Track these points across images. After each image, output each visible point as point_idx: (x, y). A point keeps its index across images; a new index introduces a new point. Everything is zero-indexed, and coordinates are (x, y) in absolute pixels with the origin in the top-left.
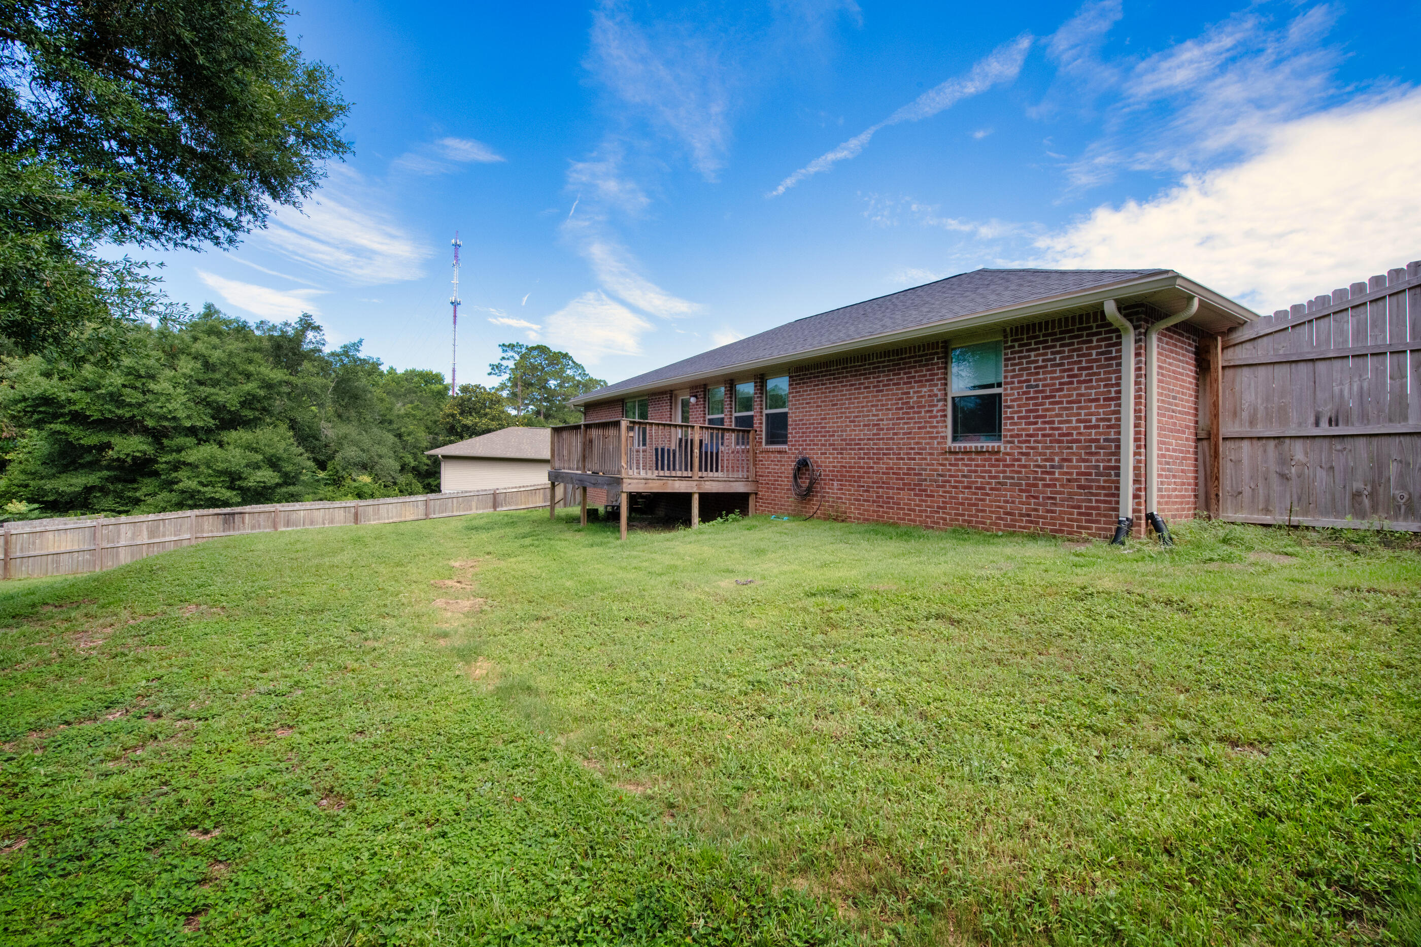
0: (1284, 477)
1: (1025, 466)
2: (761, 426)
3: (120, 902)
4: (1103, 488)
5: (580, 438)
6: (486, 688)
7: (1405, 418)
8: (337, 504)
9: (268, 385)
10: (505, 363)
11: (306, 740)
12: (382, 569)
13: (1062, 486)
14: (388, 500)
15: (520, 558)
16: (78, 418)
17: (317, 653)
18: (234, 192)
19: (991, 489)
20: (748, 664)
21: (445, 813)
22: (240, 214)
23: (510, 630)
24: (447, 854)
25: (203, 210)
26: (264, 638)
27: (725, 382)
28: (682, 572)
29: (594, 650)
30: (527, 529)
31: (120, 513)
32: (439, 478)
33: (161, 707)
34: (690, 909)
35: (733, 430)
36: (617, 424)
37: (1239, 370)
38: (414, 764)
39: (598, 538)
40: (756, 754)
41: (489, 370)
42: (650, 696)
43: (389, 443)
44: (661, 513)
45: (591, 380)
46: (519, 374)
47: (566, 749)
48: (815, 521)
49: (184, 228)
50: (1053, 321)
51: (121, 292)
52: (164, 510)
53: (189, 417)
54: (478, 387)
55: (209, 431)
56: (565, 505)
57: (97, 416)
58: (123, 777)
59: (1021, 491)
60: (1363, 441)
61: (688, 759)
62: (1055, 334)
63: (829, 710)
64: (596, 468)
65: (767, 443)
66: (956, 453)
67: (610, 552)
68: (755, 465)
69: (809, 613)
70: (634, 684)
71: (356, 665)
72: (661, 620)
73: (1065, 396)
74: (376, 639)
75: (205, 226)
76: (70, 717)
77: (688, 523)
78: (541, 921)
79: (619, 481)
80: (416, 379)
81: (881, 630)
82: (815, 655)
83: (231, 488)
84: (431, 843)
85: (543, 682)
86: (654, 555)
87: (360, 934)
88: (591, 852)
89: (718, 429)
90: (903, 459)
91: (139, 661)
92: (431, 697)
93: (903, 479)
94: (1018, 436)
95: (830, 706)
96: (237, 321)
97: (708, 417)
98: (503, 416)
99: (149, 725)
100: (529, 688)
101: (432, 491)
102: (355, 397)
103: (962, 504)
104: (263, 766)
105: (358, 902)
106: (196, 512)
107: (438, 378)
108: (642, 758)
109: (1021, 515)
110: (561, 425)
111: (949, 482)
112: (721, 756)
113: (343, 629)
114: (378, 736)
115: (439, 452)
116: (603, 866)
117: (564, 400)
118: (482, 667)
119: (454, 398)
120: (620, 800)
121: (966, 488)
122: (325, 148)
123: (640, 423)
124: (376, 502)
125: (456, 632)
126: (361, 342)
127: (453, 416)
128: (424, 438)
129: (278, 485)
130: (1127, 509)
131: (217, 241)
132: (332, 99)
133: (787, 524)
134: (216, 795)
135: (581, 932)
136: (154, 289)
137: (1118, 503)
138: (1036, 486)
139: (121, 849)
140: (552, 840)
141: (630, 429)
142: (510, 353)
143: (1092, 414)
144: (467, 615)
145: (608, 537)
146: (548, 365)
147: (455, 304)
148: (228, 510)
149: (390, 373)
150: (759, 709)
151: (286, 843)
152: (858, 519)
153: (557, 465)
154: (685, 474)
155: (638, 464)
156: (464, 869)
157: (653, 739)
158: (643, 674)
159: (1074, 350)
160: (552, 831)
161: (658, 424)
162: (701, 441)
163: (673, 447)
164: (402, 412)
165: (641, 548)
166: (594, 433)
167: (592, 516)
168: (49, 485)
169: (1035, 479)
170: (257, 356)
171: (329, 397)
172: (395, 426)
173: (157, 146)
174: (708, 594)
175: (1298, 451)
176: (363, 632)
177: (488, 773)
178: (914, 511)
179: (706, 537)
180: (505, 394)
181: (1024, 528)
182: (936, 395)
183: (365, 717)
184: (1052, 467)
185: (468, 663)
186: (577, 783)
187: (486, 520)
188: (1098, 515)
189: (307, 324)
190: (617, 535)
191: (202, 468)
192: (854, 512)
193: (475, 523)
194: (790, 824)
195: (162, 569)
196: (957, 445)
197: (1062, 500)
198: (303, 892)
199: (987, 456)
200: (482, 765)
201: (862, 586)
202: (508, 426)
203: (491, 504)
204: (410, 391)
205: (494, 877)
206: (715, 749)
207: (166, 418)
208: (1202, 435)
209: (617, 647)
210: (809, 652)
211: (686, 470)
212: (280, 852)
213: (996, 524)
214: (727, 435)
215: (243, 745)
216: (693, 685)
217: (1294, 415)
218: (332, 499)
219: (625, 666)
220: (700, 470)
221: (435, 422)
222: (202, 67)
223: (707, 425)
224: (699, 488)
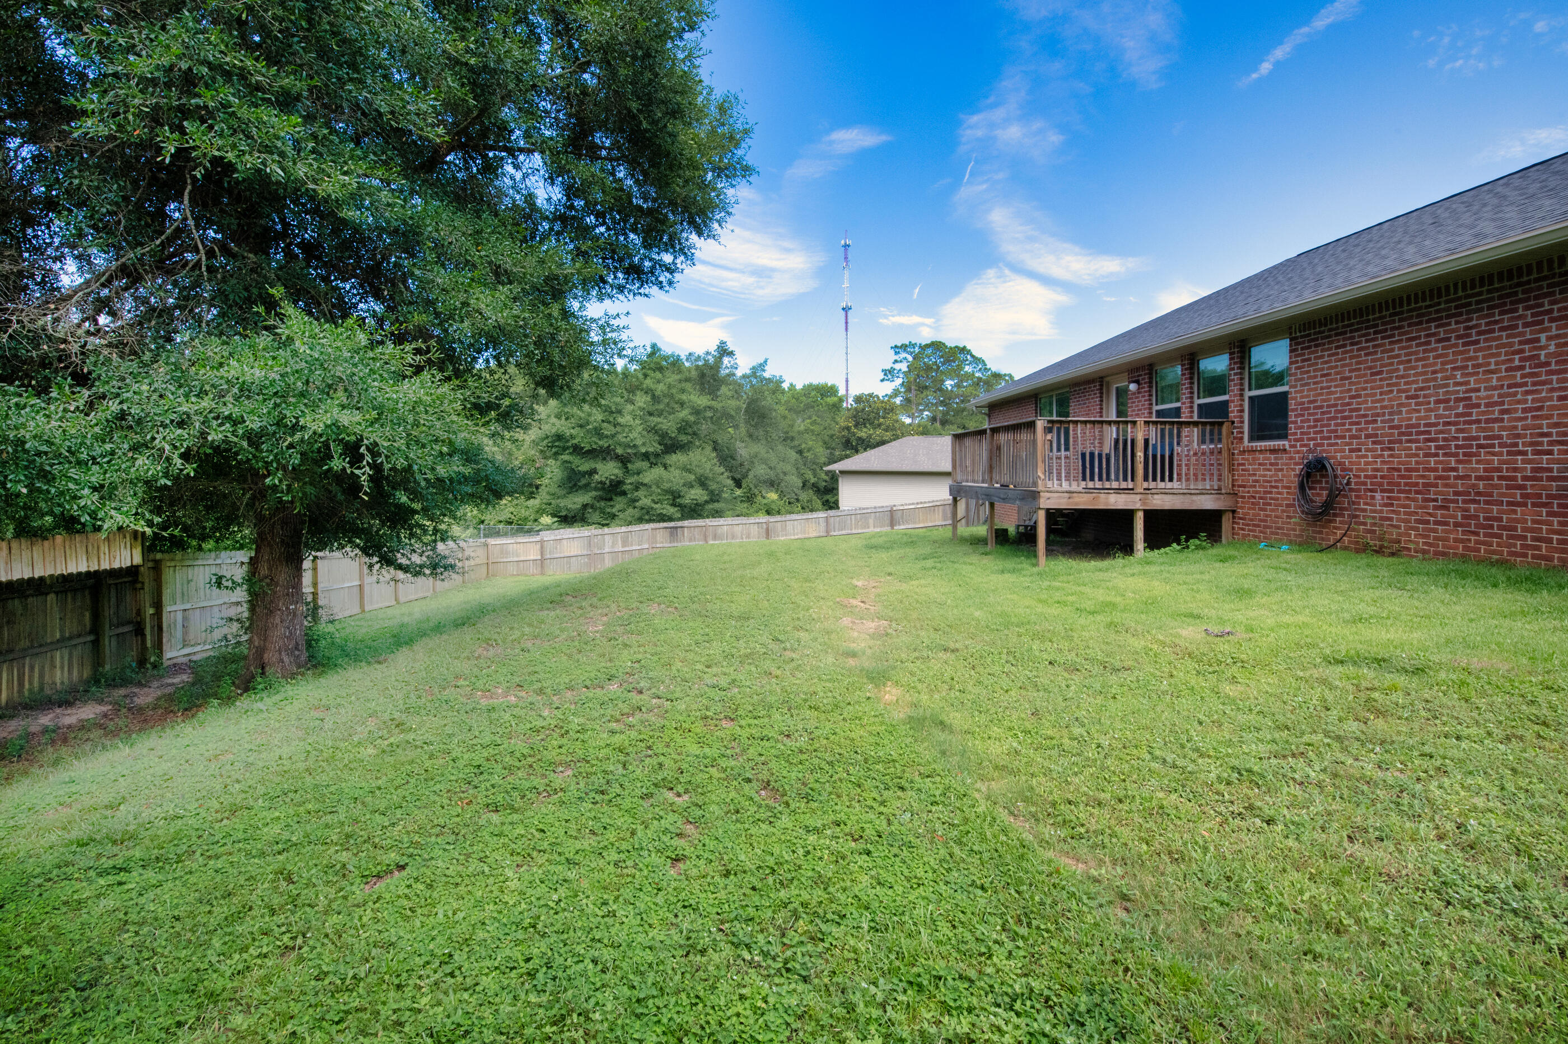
2: (1241, 414)
3: (629, 835)
5: (985, 445)
6: (899, 715)
8: (752, 520)
9: (697, 412)
10: (897, 366)
11: (745, 733)
12: (793, 583)
14: (794, 516)
15: (923, 582)
16: (577, 450)
17: (747, 656)
18: (671, 238)
20: (1229, 743)
21: (867, 832)
22: (675, 258)
23: (917, 658)
24: (873, 873)
25: (651, 260)
26: (706, 638)
27: (1182, 358)
28: (1123, 611)
29: (1013, 693)
30: (928, 550)
31: (603, 525)
32: (837, 494)
33: (642, 685)
34: (1157, 1028)
35: (1195, 424)
36: (1031, 425)
38: (836, 777)
39: (1010, 563)
40: (1249, 865)
41: (882, 376)
42: (1088, 759)
43: (792, 460)
44: (1088, 535)
46: (912, 378)
47: (988, 798)
48: (1339, 554)
49: (639, 278)
51: (605, 342)
52: (630, 523)
53: (644, 444)
54: (871, 395)
55: (657, 455)
56: (968, 525)
57: (587, 447)
58: (622, 736)
61: (1145, 847)
63: (1373, 834)
64: (1006, 479)
65: (1252, 439)
67: (1026, 581)
68: (1231, 470)
69: (1332, 688)
70: (1066, 741)
71: (779, 672)
72: (1096, 670)
74: (793, 650)
75: (652, 273)
76: (588, 683)
77: (1128, 549)
78: (972, 974)
79: (1035, 495)
80: (813, 393)
81: (1473, 731)
82: (1345, 750)
83: (674, 505)
84: (856, 856)
85: (956, 718)
86: (1082, 589)
87: (801, 921)
88: (1025, 918)
89: (1173, 423)
91: (626, 645)
92: (845, 715)
93: (1522, 487)
95: (1376, 829)
96: (673, 356)
97: (1155, 408)
98: (897, 425)
99: (635, 698)
100: (942, 723)
101: (831, 508)
102: (763, 416)
104: (715, 750)
105: (797, 892)
106: (652, 525)
107: (832, 390)
108: (1082, 830)
110: (960, 431)
112: (1194, 854)
113: (765, 638)
114: (803, 742)
115: (836, 467)
116: (1040, 940)
117: (962, 401)
118: (891, 694)
119: (848, 410)
120: (1058, 871)
122: (735, 176)
123: (1061, 422)
124: (783, 518)
125: (864, 653)
126: (766, 361)
127: (848, 428)
128: (821, 452)
129: (706, 502)
131: (660, 285)
132: (739, 126)
133: (1287, 556)
134: (685, 766)
135: (1019, 1002)
136: (624, 336)
139: (626, 792)
140: (979, 892)
141: (1048, 430)
142: (903, 355)
144: (872, 637)
145: (1024, 564)
146: (943, 364)
147: (846, 310)
148: (672, 524)
149: (790, 389)
150: (1251, 808)
151: (737, 821)
152: (1424, 552)
153: (959, 478)
154: (1124, 485)
155: (1059, 474)
156: (890, 892)
157: (1096, 811)
158: (1077, 731)
160: (978, 883)
161: (1085, 422)
162: (1146, 441)
163: (1106, 450)
164: (802, 428)
165: (1065, 578)
166: (1003, 438)
167: (1001, 537)
168: (563, 503)
170: (688, 386)
171: (742, 417)
172: (796, 443)
173: (619, 212)
174: (1163, 644)
176: (782, 642)
177: (906, 802)
179: (1154, 568)
180: (898, 401)
183: (791, 723)
185: (877, 686)
186: (1005, 838)
187: (884, 539)
189: (724, 351)
190: (1034, 561)
191: (654, 488)
192: (1415, 539)
193: (874, 541)
194: (1309, 974)
195: (634, 572)
198: (753, 867)
200: (900, 793)
201: (1436, 658)
202: (903, 436)
203: (888, 522)
204: (808, 406)
205: (919, 912)
206: (1185, 844)
207: (629, 447)
209: (1041, 694)
210: (1335, 745)
211: (1125, 479)
212: (733, 828)
214: (1185, 431)
215: (698, 728)
216: (1148, 757)
218: (747, 515)
219: (1053, 718)
220: (1146, 479)
221: (832, 436)
222: (646, 131)
223: (1154, 419)
224: (1144, 504)
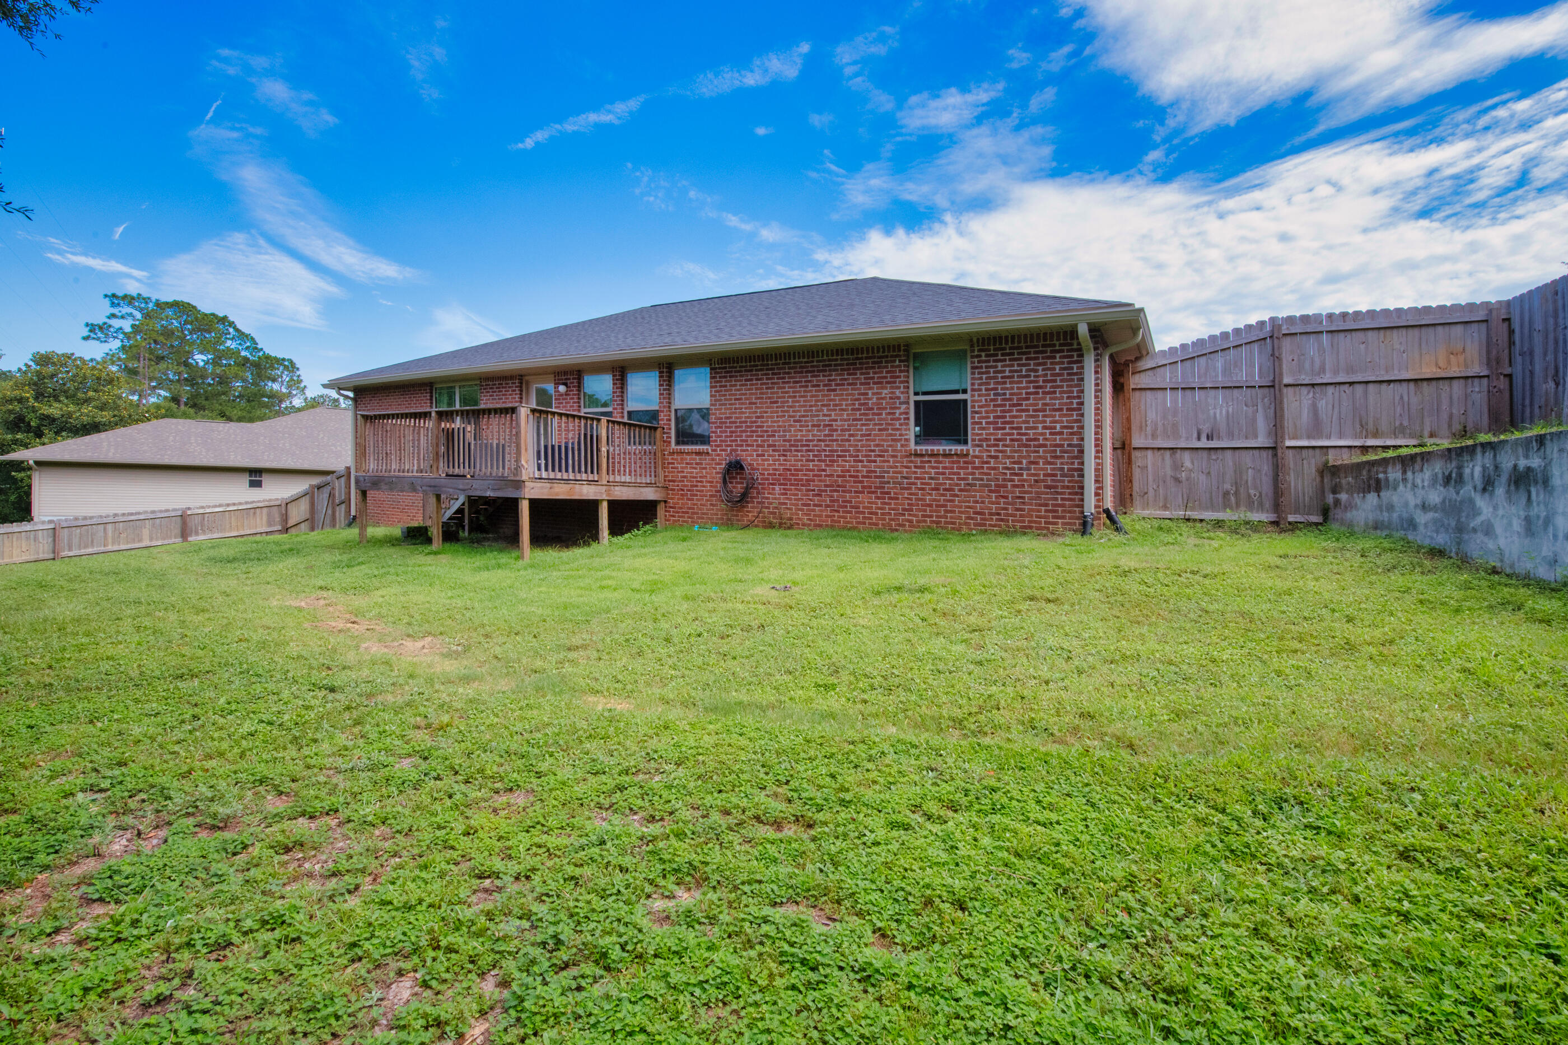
0: (1177, 480)
1: (994, 469)
2: (670, 423)
4: (1068, 487)
7: (1256, 437)
10: (116, 323)
13: (1030, 486)
19: (960, 490)
27: (613, 369)
32: (32, 498)
35: (640, 427)
36: (513, 410)
37: (1143, 393)
41: (85, 332)
45: (268, 357)
46: (141, 343)
48: (753, 530)
50: (1019, 336)
59: (991, 491)
60: (1229, 453)
62: (1021, 348)
65: (678, 443)
66: (922, 455)
68: (664, 468)
73: (1031, 405)
79: (520, 484)
89: (626, 424)
90: (861, 461)
93: (862, 482)
94: (987, 440)
97: (583, 410)
98: (119, 404)
103: (930, 506)
109: (991, 514)
111: (915, 484)
115: (28, 456)
121: (933, 489)
123: (540, 411)
130: (1090, 506)
137: (1082, 500)
138: (1006, 486)
142: (127, 310)
143: (1056, 422)
146: (193, 332)
152: (808, 525)
153: (371, 467)
154: (591, 477)
159: (1039, 364)
162: (607, 439)
169: (1004, 480)
175: (1187, 459)
178: (876, 514)
179: (619, 553)
180: (115, 370)
181: (995, 526)
182: (899, 398)
184: (1021, 469)
188: (1063, 511)
192: (802, 518)
196: (918, 448)
197: (1030, 499)
199: (955, 459)
208: (1118, 445)
211: (593, 472)
213: (966, 524)
214: (633, 432)
217: (1183, 432)
220: (608, 472)
223: (625, 420)
224: (608, 495)
